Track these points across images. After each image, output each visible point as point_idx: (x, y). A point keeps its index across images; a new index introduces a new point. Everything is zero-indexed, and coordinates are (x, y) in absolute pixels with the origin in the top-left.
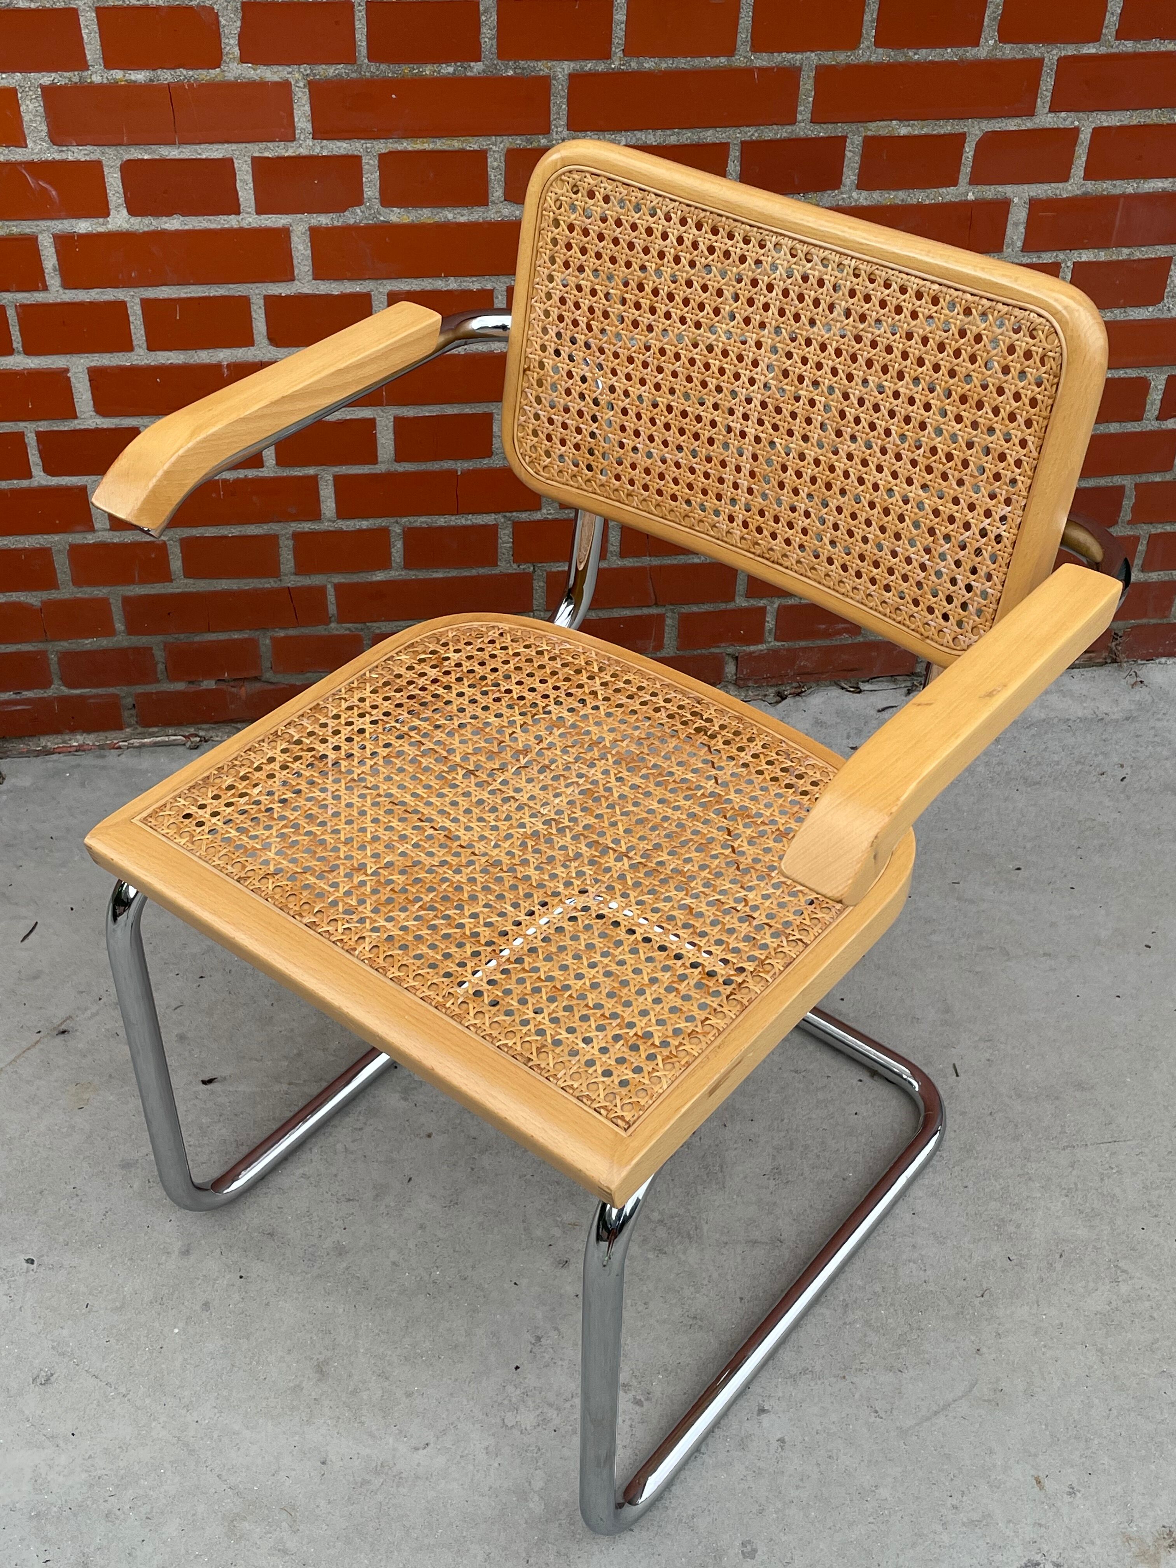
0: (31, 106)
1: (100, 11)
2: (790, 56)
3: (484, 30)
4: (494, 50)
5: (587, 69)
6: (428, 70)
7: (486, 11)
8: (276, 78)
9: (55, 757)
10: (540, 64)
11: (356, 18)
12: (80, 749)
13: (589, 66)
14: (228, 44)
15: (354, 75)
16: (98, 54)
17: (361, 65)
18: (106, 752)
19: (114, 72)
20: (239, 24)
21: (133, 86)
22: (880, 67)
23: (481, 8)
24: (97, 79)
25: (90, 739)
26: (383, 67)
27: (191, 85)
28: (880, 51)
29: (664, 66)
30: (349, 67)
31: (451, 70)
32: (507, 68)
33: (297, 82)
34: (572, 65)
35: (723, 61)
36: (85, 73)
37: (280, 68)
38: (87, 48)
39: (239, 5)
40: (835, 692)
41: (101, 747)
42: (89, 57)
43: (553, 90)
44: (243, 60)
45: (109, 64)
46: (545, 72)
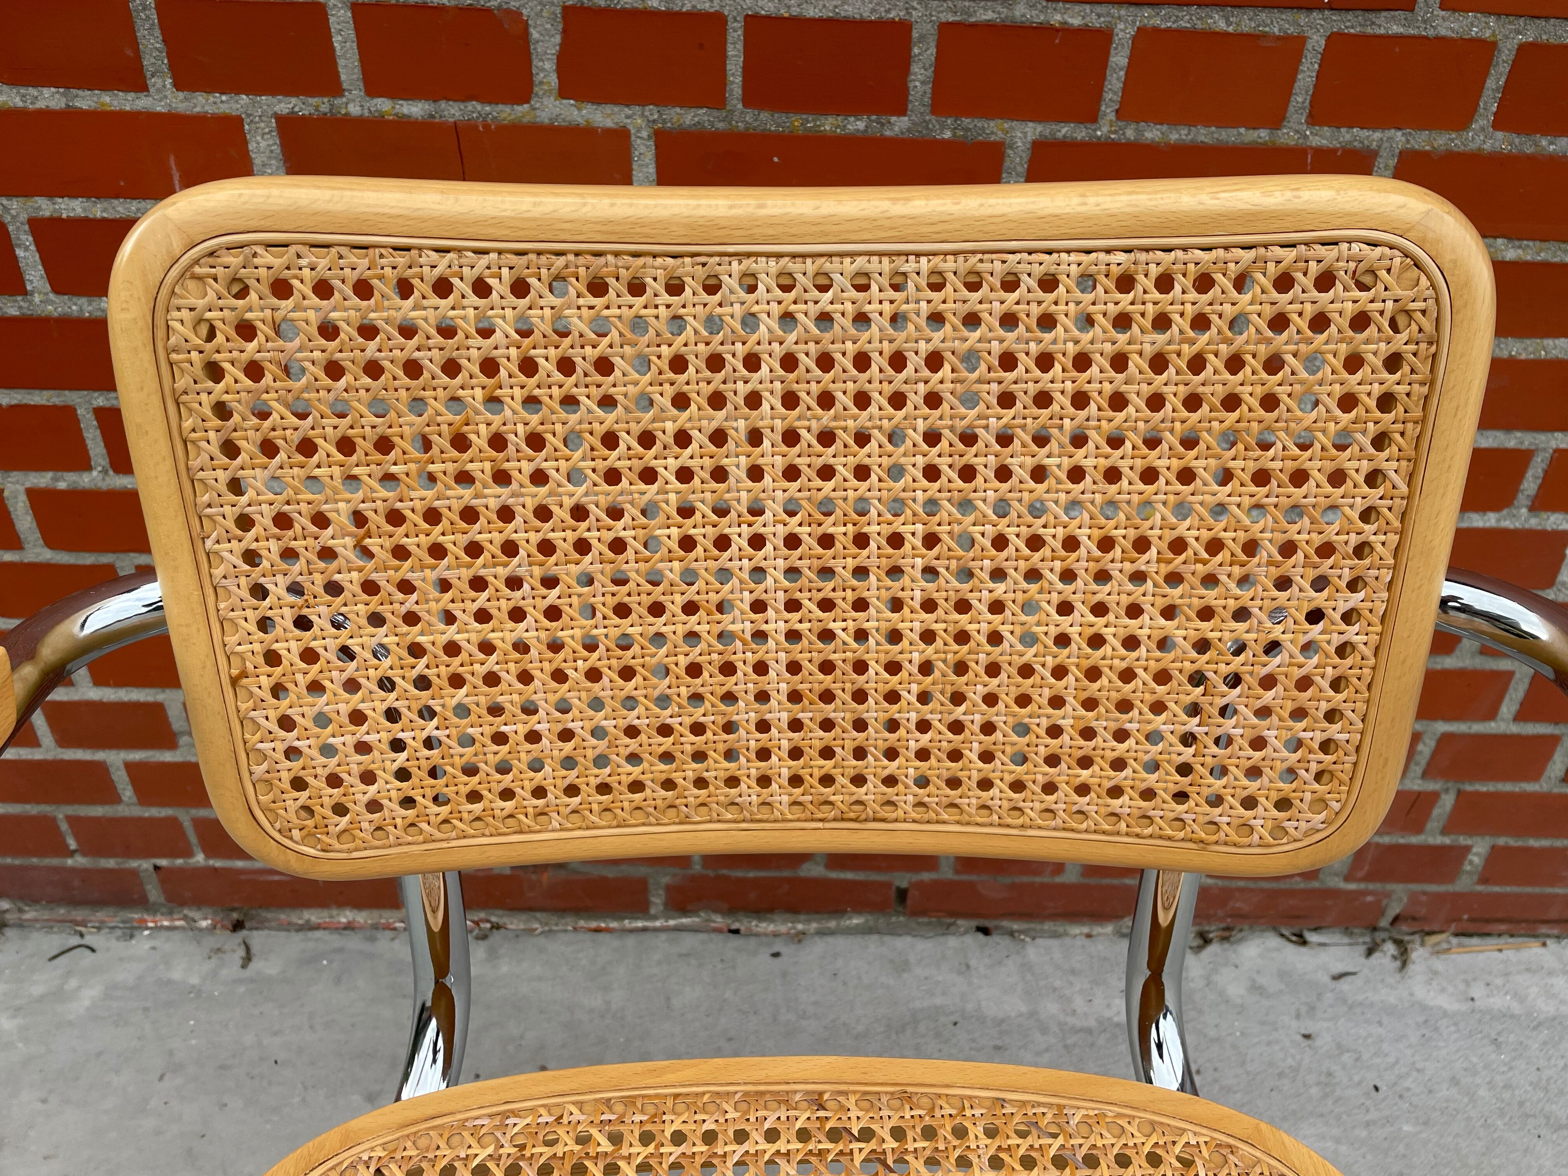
0: (263, 144)
1: (355, 8)
2: (1365, 133)
3: (915, 68)
4: (927, 100)
5: (1060, 135)
6: (828, 124)
7: (922, 38)
8: (609, 124)
9: (318, 934)
10: (992, 123)
11: (730, 39)
12: (350, 927)
13: (1064, 131)
14: (543, 70)
15: (721, 126)
16: (357, 74)
17: (732, 112)
18: (379, 935)
19: (379, 101)
20: (558, 39)
21: (404, 124)
22: (1497, 160)
23: (915, 34)
24: (354, 110)
25: (361, 917)
26: (764, 116)
27: (486, 126)
28: (1500, 135)
29: (1174, 137)
30: (715, 113)
31: (861, 125)
32: (943, 128)
33: (639, 130)
34: (1039, 128)
35: (1263, 135)
36: (338, 101)
37: (616, 109)
38: (341, 62)
39: (558, 10)
40: (1273, 941)
41: (375, 927)
42: (343, 77)
43: (1007, 164)
44: (564, 93)
45: (372, 89)
46: (998, 136)
